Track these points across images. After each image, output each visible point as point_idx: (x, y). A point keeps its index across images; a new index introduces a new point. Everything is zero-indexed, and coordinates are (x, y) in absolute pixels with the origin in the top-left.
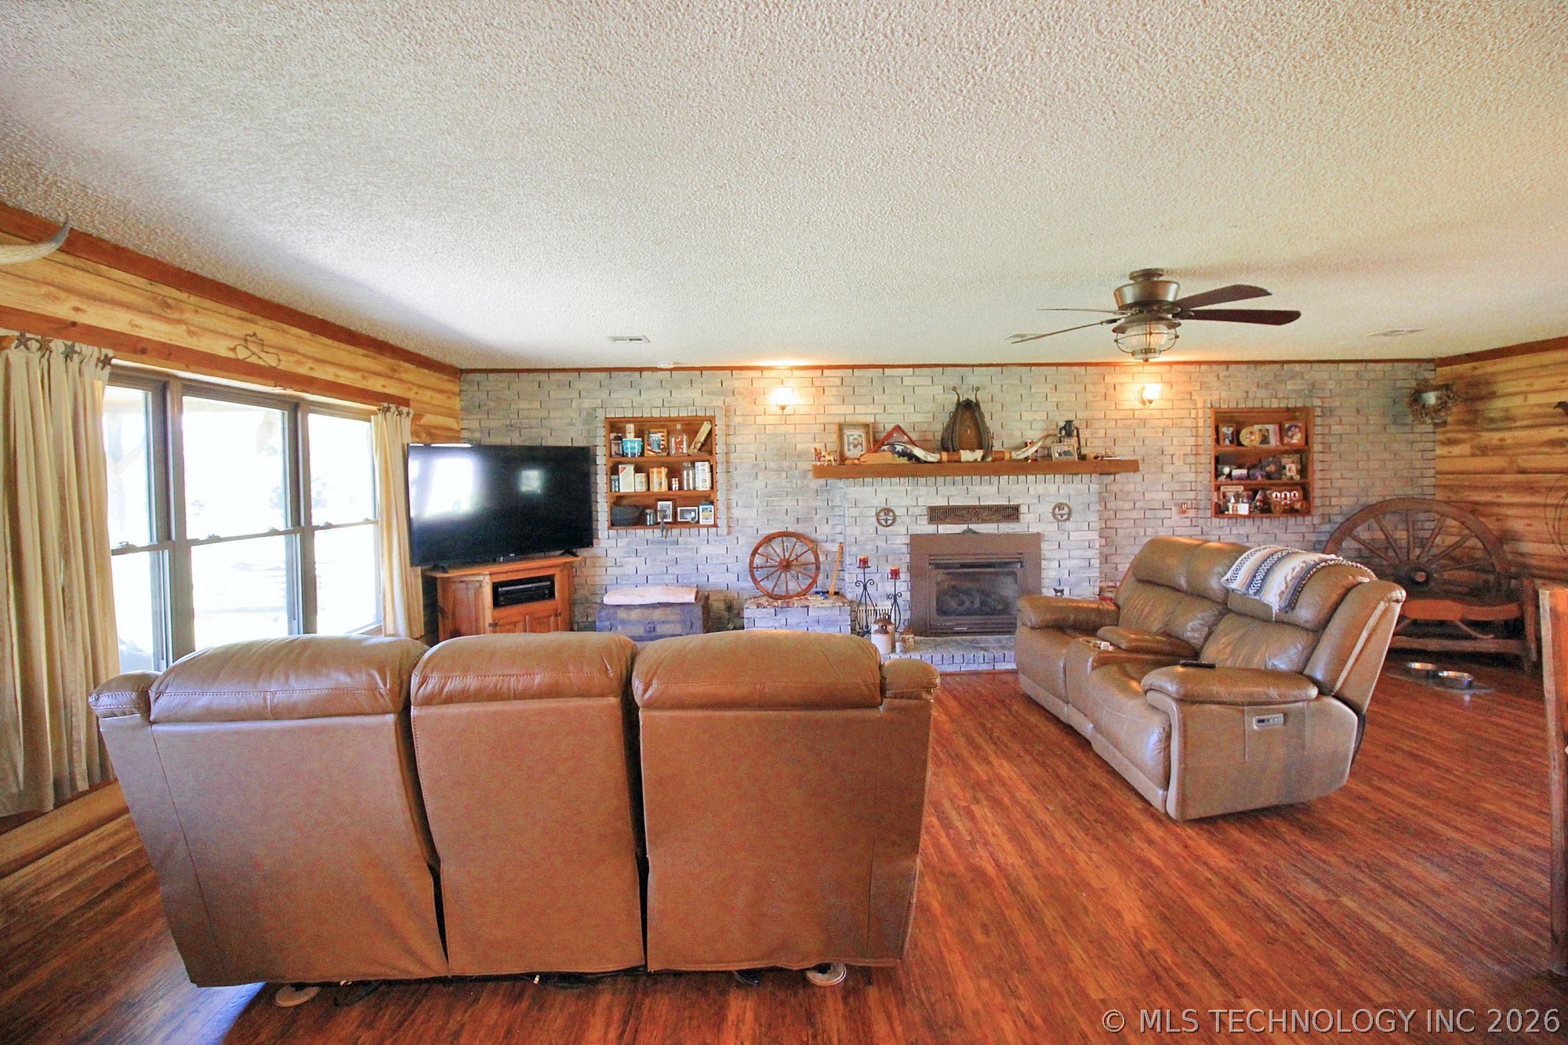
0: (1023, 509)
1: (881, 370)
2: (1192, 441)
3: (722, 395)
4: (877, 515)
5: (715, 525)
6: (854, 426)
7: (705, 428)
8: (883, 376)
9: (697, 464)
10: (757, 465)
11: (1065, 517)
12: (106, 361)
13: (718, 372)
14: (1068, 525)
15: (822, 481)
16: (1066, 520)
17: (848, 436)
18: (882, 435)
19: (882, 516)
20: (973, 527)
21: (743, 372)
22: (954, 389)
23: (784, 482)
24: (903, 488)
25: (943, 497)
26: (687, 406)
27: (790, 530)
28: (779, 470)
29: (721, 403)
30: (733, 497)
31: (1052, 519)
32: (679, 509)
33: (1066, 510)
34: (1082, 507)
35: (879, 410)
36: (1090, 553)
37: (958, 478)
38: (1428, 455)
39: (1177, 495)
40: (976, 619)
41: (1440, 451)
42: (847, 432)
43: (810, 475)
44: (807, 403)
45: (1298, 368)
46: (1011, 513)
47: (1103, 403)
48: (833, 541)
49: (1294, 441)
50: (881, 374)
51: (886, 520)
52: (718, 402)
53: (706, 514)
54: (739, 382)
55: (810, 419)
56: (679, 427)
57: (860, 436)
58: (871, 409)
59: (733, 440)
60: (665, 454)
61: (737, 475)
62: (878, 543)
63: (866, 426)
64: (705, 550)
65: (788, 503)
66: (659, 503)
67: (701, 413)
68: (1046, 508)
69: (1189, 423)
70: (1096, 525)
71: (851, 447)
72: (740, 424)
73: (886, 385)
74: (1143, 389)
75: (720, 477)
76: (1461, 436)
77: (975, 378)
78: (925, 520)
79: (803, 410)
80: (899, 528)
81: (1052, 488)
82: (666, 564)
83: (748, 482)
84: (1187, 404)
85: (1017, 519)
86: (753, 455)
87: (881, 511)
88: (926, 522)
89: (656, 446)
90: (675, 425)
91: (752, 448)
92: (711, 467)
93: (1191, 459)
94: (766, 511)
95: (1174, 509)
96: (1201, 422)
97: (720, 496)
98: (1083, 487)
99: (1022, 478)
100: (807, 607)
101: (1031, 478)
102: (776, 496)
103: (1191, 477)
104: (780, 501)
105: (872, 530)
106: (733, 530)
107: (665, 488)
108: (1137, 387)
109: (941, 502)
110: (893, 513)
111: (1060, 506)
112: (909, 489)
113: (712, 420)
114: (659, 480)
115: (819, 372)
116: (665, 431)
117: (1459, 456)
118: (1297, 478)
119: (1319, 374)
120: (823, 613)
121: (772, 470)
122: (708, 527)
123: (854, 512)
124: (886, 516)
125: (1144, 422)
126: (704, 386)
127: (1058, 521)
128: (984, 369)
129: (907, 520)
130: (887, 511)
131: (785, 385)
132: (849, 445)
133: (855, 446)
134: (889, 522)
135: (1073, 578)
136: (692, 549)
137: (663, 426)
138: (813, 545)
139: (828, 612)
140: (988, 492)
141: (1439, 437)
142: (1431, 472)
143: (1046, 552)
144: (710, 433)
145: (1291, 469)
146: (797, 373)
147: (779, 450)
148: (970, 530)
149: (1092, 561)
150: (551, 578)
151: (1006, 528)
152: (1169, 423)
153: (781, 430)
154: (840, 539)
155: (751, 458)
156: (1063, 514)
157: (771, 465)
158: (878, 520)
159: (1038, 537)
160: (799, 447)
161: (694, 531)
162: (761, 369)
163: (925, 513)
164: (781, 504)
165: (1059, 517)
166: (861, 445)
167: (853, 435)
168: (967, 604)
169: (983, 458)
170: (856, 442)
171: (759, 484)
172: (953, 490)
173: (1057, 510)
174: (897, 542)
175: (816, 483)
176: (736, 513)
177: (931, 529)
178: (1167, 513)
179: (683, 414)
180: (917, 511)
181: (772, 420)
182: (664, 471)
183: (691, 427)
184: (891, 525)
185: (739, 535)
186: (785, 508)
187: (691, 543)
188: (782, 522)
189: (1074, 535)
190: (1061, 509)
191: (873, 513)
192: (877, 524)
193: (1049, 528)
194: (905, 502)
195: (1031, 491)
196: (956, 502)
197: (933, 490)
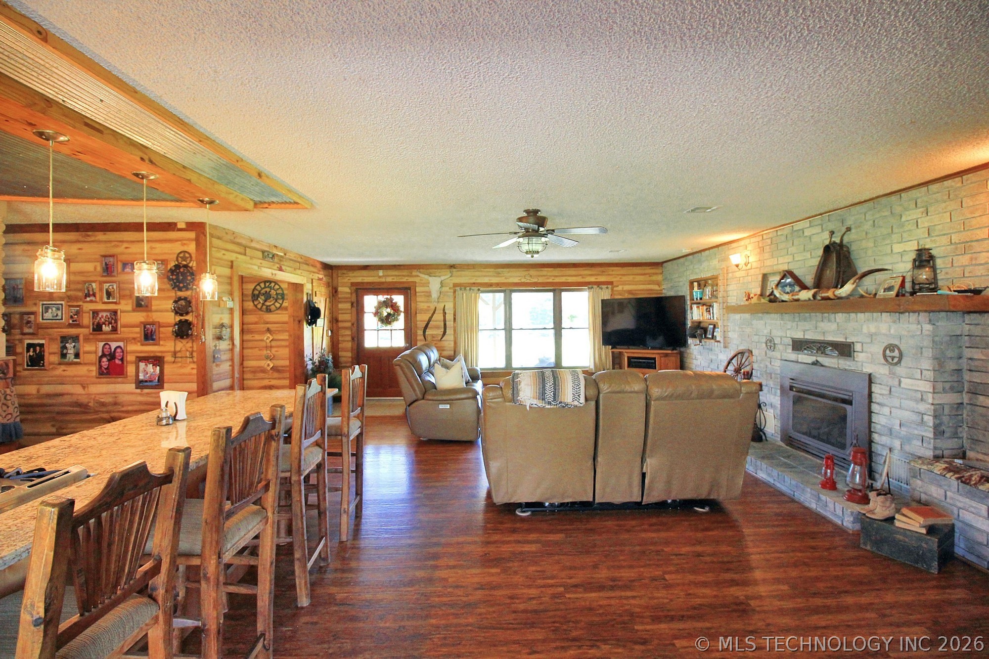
0: (858, 347)
1: (791, 227)
4: (766, 342)
5: (720, 341)
6: (773, 273)
11: (896, 360)
12: (479, 290)
13: (723, 247)
14: (899, 370)
16: (896, 364)
17: (771, 281)
19: (769, 343)
20: (819, 359)
21: (732, 244)
24: (777, 323)
25: (801, 331)
26: (714, 269)
29: (725, 266)
30: (729, 325)
31: (883, 361)
33: (897, 352)
34: (914, 351)
35: (790, 259)
36: (922, 407)
42: (771, 279)
46: (845, 350)
51: (771, 347)
55: (758, 271)
59: (729, 288)
62: (767, 363)
65: (749, 330)
68: (878, 349)
70: (929, 375)
72: (731, 278)
73: (795, 239)
75: (721, 311)
80: (777, 354)
81: (883, 327)
85: (852, 355)
86: (736, 298)
87: (768, 339)
88: (791, 350)
91: (735, 293)
94: (741, 334)
98: (914, 327)
99: (853, 315)
101: (861, 316)
105: (764, 353)
106: (729, 346)
109: (799, 335)
110: (774, 341)
111: (891, 347)
112: (780, 323)
113: (718, 277)
115: (761, 238)
123: (756, 338)
124: (771, 344)
127: (889, 364)
128: (859, 207)
129: (781, 347)
130: (771, 339)
131: (748, 249)
135: (904, 431)
140: (830, 328)
143: (878, 396)
146: (752, 240)
148: (817, 363)
149: (926, 418)
150: (654, 359)
151: (844, 363)
153: (746, 280)
156: (893, 356)
158: (767, 346)
159: (870, 379)
163: (790, 343)
164: (746, 330)
165: (890, 360)
167: (774, 280)
169: (814, 297)
172: (807, 325)
173: (888, 351)
174: (777, 364)
176: (730, 334)
177: (793, 356)
180: (786, 341)
181: (742, 273)
184: (773, 350)
185: (727, 349)
189: (906, 382)
190: (892, 351)
191: (764, 340)
192: (766, 349)
193: (880, 370)
194: (780, 334)
195: (865, 330)
196: (809, 336)
197: (794, 324)
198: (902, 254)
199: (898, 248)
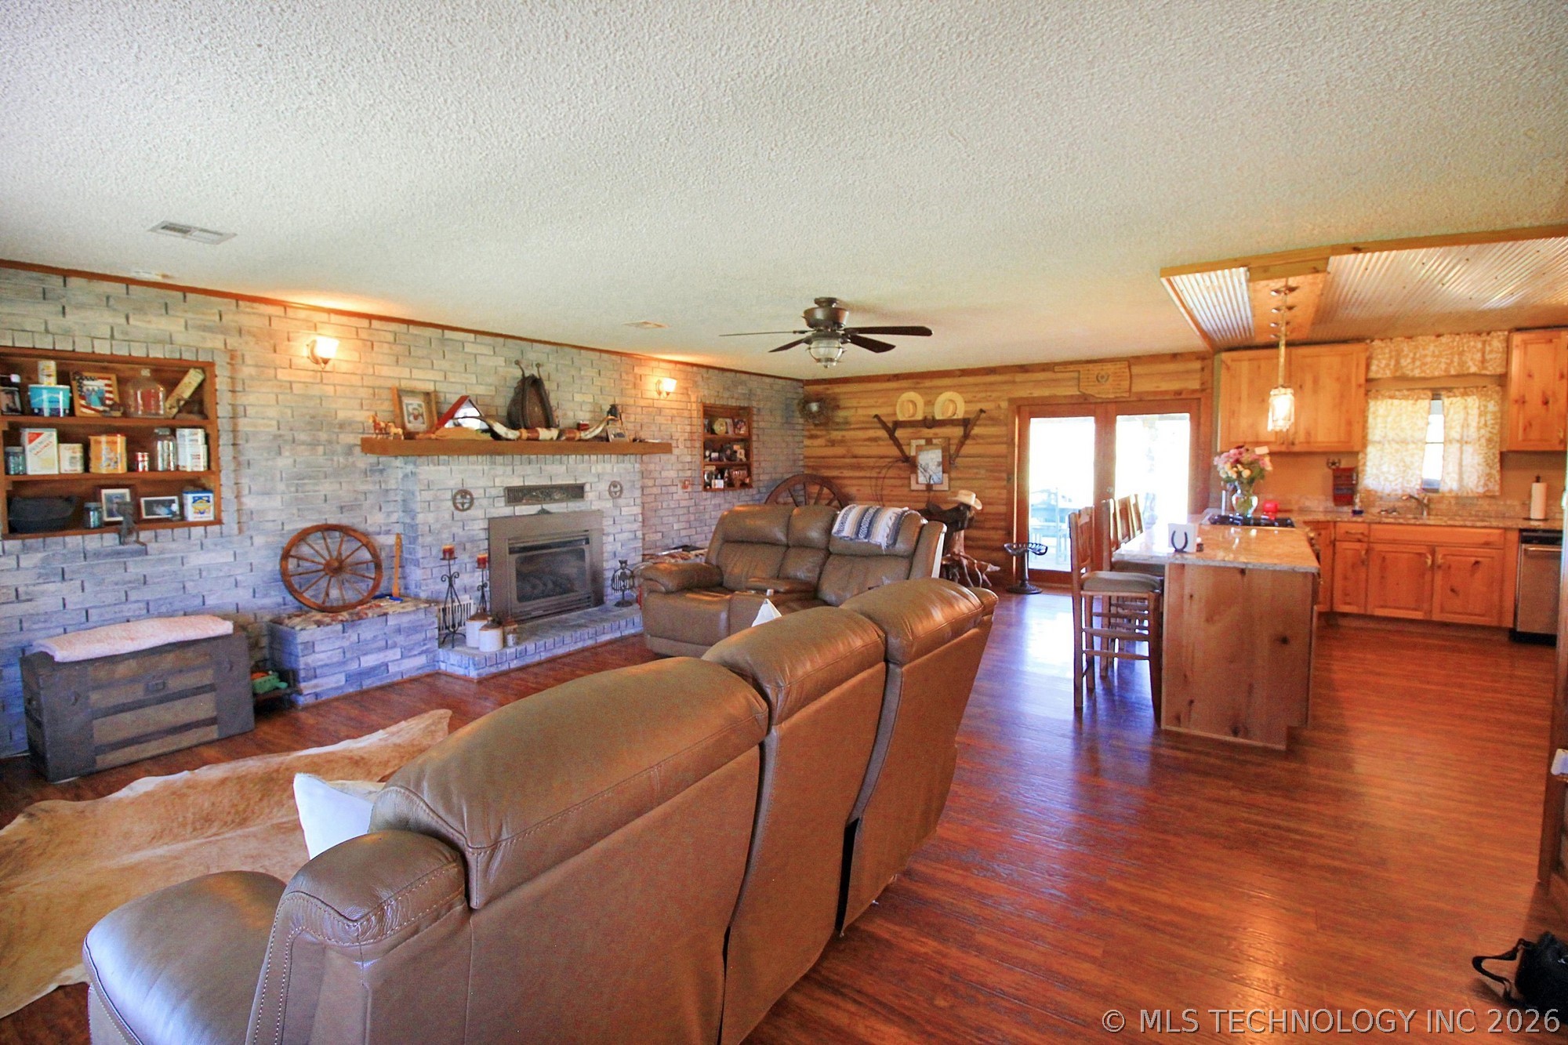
0: (587, 488)
1: (440, 331)
2: (688, 428)
3: (222, 333)
4: (454, 499)
5: (218, 521)
6: (412, 393)
7: (193, 379)
8: (443, 341)
9: (179, 432)
10: (280, 436)
11: (618, 494)
13: (213, 299)
14: (621, 501)
15: (372, 459)
16: (618, 497)
17: (407, 405)
18: (446, 409)
19: (459, 499)
20: (546, 507)
21: (256, 305)
22: (517, 363)
23: (321, 460)
24: (480, 467)
25: (519, 476)
26: (161, 342)
27: (332, 521)
28: (314, 444)
29: (221, 345)
30: (245, 481)
31: (608, 496)
32: (143, 500)
33: (619, 488)
34: (629, 484)
35: (439, 377)
36: (635, 527)
37: (533, 457)
38: (801, 445)
39: (681, 474)
40: (554, 600)
41: (807, 442)
42: (406, 400)
43: (358, 450)
44: (349, 358)
45: (744, 377)
46: (576, 491)
47: (633, 392)
48: (388, 532)
49: (742, 432)
50: (440, 336)
51: (463, 504)
52: (215, 342)
53: (201, 506)
54: (250, 318)
55: (355, 380)
56: (146, 373)
57: (420, 406)
58: (430, 375)
59: (242, 399)
60: (118, 414)
61: (250, 451)
62: (455, 530)
63: (427, 394)
64: (197, 559)
65: (327, 487)
66: (104, 492)
67: (187, 356)
68: (604, 486)
69: (686, 414)
70: (638, 501)
71: (412, 418)
72: (252, 378)
73: (447, 349)
74: (659, 382)
75: (225, 453)
76: (819, 433)
77: (534, 354)
78: (501, 502)
79: (344, 367)
80: (475, 512)
81: (608, 467)
82: (125, 587)
83: (268, 460)
84: (684, 398)
85: (582, 496)
86: (274, 423)
87: (457, 494)
88: (503, 504)
89: (94, 399)
90: (138, 371)
91: (272, 412)
92: (207, 437)
93: (688, 444)
94: (297, 499)
95: (680, 486)
96: (695, 414)
97: (226, 478)
98: (629, 466)
99: (586, 457)
100: (386, 614)
101: (593, 457)
102: (310, 477)
103: (688, 459)
104: (316, 484)
105: (447, 516)
106: (245, 528)
107: (121, 468)
108: (655, 380)
109: (517, 482)
110: (471, 495)
111: (614, 484)
112: (486, 468)
113: (207, 368)
114: (110, 455)
115: (365, 323)
116: (114, 377)
117: (817, 447)
118: (744, 459)
119: (753, 383)
120: (405, 619)
121: (303, 443)
122: (206, 524)
123: (427, 495)
124: (463, 498)
125: (660, 410)
126: (190, 315)
127: (613, 498)
128: (542, 345)
129: (485, 502)
130: (464, 493)
131: (319, 331)
132: (409, 415)
133: (416, 418)
134: (466, 506)
135: (623, 551)
136: (173, 559)
137: (105, 369)
138: (364, 539)
139: (412, 617)
140: (558, 471)
141: (806, 433)
142: (801, 457)
143: (605, 528)
144: (201, 386)
145: (741, 454)
146: (334, 318)
147: (313, 417)
148: (544, 512)
149: (637, 533)
151: (573, 506)
152: (675, 412)
153: (315, 391)
154: (398, 529)
155: (270, 426)
156: (616, 490)
157: (302, 436)
158: (455, 504)
159: (600, 513)
160: (341, 415)
161: (179, 532)
162: (284, 305)
163: (502, 494)
164: (317, 488)
165: (614, 494)
166: (422, 415)
167: (412, 404)
168: (541, 587)
169: (559, 437)
170: (416, 412)
171: (284, 462)
172: (529, 469)
173: (612, 488)
174: (476, 527)
175: (364, 461)
176: (250, 502)
177: (507, 511)
178: (674, 489)
179: (157, 353)
180: (494, 492)
181: (304, 376)
182: (120, 440)
183: (168, 374)
184: (468, 509)
185: (253, 533)
186: (323, 493)
187: (171, 551)
188: (320, 512)
189: (625, 510)
190: (615, 486)
191: (449, 495)
192: (453, 508)
193: (607, 505)
194: (482, 483)
195: (593, 470)
196: (531, 482)
197: (509, 469)
198: (581, 404)
199: (578, 398)
